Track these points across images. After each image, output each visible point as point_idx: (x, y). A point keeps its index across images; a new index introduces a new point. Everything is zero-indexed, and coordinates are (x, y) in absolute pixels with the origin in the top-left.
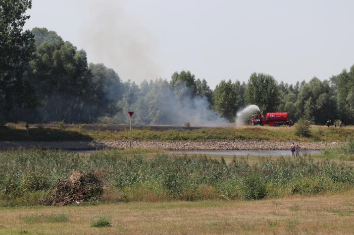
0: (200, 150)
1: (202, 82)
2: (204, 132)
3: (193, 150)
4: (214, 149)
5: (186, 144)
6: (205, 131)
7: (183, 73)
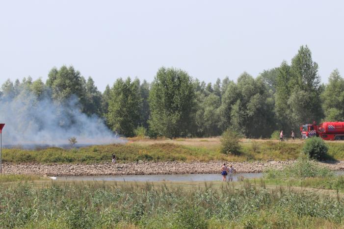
0: (91, 175)
1: (87, 81)
2: (95, 151)
3: (81, 175)
4: (110, 174)
5: (71, 167)
6: (97, 149)
7: (64, 68)
